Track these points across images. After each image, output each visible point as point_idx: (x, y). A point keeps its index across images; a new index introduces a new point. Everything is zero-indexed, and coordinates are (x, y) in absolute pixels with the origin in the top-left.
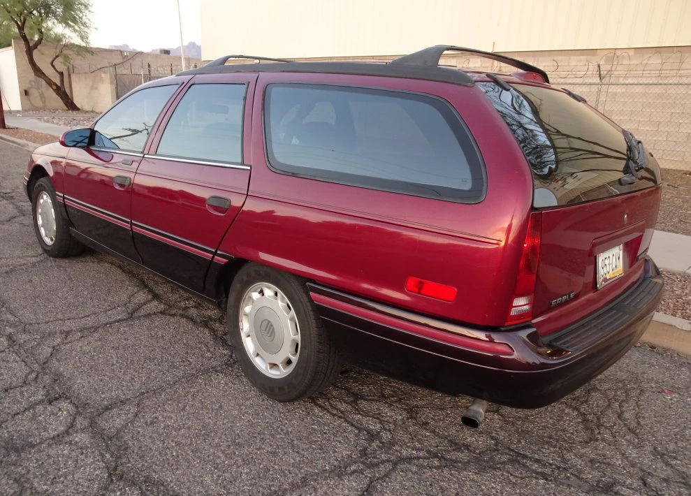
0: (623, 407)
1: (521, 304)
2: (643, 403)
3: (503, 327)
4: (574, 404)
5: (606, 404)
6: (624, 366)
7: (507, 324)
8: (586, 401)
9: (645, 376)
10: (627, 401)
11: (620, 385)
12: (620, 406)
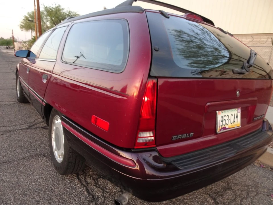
0: (242, 201)
1: (147, 136)
2: (256, 201)
3: (134, 149)
4: (214, 196)
5: (233, 199)
6: (252, 177)
7: (135, 147)
8: (221, 195)
9: (262, 185)
10: (246, 198)
11: (246, 188)
12: (241, 201)
